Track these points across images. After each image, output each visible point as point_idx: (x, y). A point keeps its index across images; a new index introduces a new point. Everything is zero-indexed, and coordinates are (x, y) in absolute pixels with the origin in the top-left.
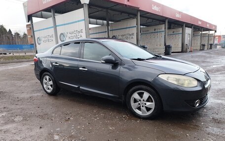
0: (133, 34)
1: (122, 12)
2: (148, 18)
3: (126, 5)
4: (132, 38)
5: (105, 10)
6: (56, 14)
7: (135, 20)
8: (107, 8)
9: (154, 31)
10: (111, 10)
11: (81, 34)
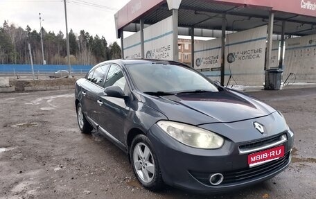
0: (260, 50)
1: (251, 16)
2: (304, 23)
3: (246, 5)
4: (258, 56)
5: (221, 15)
6: (145, 25)
7: (266, 27)
8: (224, 12)
9: (308, 44)
10: (232, 13)
11: (168, 51)
